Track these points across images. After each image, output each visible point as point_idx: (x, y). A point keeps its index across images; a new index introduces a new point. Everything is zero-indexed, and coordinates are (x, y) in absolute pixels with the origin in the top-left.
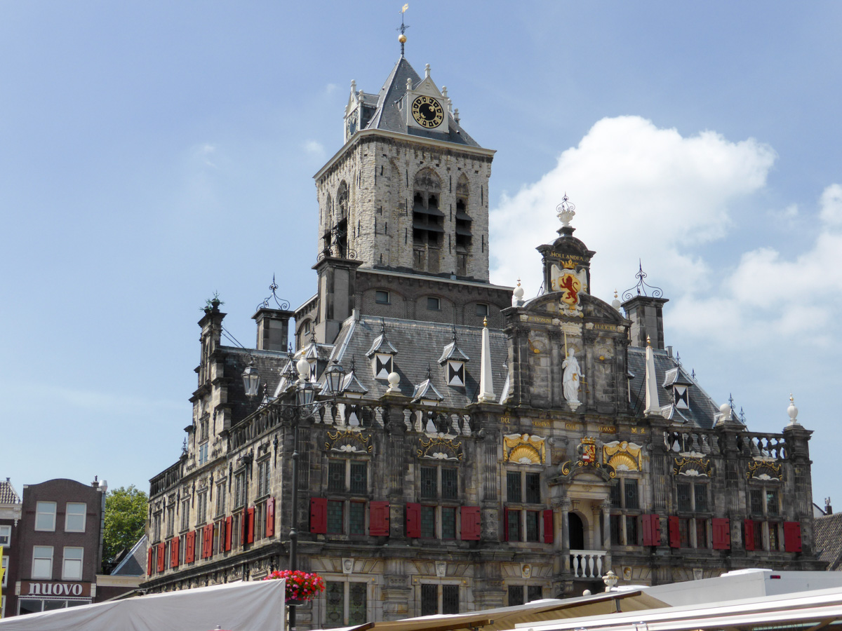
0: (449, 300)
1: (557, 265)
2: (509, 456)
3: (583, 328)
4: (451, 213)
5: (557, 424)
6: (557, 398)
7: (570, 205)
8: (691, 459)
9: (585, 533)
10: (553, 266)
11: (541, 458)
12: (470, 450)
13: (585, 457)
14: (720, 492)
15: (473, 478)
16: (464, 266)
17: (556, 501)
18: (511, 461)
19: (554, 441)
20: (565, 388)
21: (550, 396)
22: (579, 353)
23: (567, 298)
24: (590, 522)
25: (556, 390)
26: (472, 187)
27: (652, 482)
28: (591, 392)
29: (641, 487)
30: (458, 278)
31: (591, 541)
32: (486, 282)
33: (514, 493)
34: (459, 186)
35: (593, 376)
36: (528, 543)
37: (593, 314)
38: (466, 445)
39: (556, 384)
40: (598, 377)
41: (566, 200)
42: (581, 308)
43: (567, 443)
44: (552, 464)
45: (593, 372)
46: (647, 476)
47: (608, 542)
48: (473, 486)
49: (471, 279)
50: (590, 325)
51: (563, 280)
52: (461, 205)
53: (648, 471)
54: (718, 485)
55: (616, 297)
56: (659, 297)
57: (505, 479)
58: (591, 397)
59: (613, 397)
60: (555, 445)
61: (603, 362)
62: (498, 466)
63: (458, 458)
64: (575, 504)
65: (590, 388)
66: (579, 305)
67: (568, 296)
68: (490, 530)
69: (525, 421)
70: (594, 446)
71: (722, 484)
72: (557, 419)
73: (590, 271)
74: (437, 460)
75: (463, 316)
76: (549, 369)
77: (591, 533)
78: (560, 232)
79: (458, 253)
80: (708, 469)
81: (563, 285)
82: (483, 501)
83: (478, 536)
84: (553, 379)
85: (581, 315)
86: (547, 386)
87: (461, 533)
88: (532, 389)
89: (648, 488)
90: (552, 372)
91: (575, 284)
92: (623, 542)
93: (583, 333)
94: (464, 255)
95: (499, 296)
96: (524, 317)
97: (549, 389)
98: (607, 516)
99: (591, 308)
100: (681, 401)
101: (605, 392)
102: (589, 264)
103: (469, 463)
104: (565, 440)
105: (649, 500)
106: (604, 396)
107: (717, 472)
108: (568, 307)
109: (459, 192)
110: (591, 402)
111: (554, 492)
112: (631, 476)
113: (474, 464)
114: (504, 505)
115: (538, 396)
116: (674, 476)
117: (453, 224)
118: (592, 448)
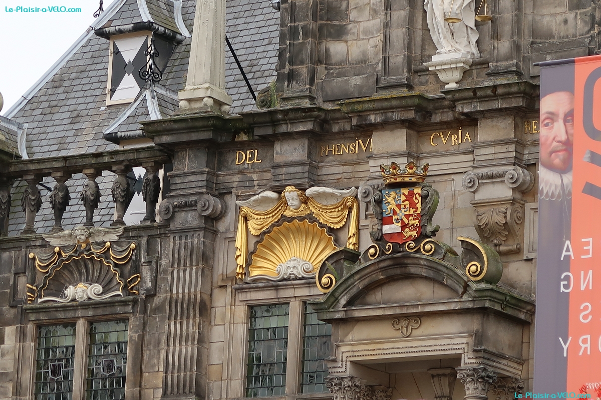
2: (249, 263)
18: (256, 277)
38: (149, 251)
39: (397, 15)
59: (591, 15)
63: (126, 289)
69: (287, 150)
74: (75, 305)
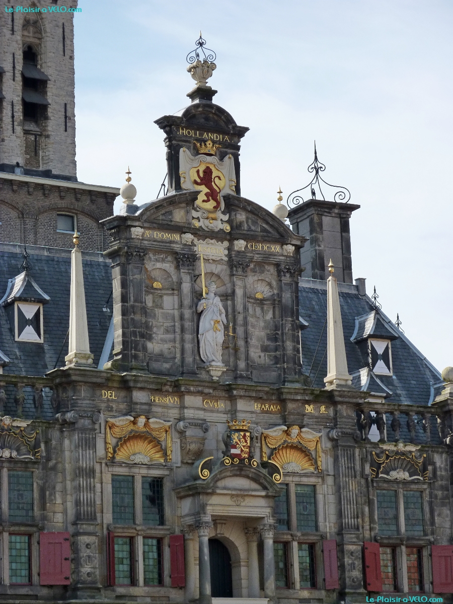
0: (14, 208)
1: (189, 148)
2: (115, 452)
3: (230, 249)
4: (14, 67)
5: (189, 400)
6: (189, 359)
7: (208, 53)
8: (397, 453)
9: (234, 571)
10: (181, 150)
11: (165, 455)
12: (54, 442)
13: (233, 451)
14: (443, 504)
15: (59, 487)
16: (36, 153)
17: (189, 520)
18: (118, 458)
19: (185, 427)
20: (202, 344)
21: (178, 355)
22: (222, 289)
23: (204, 201)
24: (243, 555)
25: (188, 346)
26: (48, 26)
27: (338, 490)
28: (242, 349)
29: (320, 498)
30: (27, 172)
31: (244, 583)
32: (73, 179)
33: (122, 510)
34: (27, 24)
35: (246, 324)
36: (146, 588)
37: (245, 227)
38: (46, 435)
39: (188, 337)
40: (253, 326)
41: (201, 44)
42: (226, 218)
43: (206, 430)
44: (182, 462)
45: (245, 318)
46: (330, 480)
47: (271, 584)
48: (59, 500)
49: (47, 174)
50: (240, 244)
51: (198, 172)
52: (31, 55)
53: (332, 473)
54: (439, 493)
55: (280, 199)
56: (344, 201)
57: (108, 488)
58: (243, 356)
59: (276, 357)
60: (187, 434)
61: (261, 302)
62: (97, 467)
63: (34, 455)
64: (219, 526)
65: (241, 343)
66: (224, 213)
67: (206, 198)
68: (86, 569)
69: (139, 396)
70: (248, 434)
71: (446, 492)
72: (189, 393)
73: (241, 159)
75: (36, 234)
76: (176, 313)
77: (243, 570)
78: (192, 96)
79: (26, 132)
80: (425, 469)
81: (199, 180)
82: (75, 524)
83: (67, 578)
84: (183, 330)
85: (228, 228)
86: (174, 341)
87: (39, 575)
88: (150, 345)
89: (332, 499)
90: (182, 318)
91: (217, 180)
92: (293, 584)
93: (229, 256)
94: (36, 135)
95: (92, 201)
96: (137, 232)
97: (178, 345)
98: (269, 543)
99: (241, 217)
100: (380, 364)
101: (265, 349)
102: (238, 148)
103: (51, 464)
104: (203, 426)
105: (333, 518)
106: (262, 354)
107: (439, 473)
108: (205, 215)
109: (26, 33)
110: (242, 365)
111: (186, 506)
112: (305, 480)
113: (60, 466)
114: (108, 529)
115: (160, 357)
116: (372, 481)
117: (19, 84)
118: (244, 436)
